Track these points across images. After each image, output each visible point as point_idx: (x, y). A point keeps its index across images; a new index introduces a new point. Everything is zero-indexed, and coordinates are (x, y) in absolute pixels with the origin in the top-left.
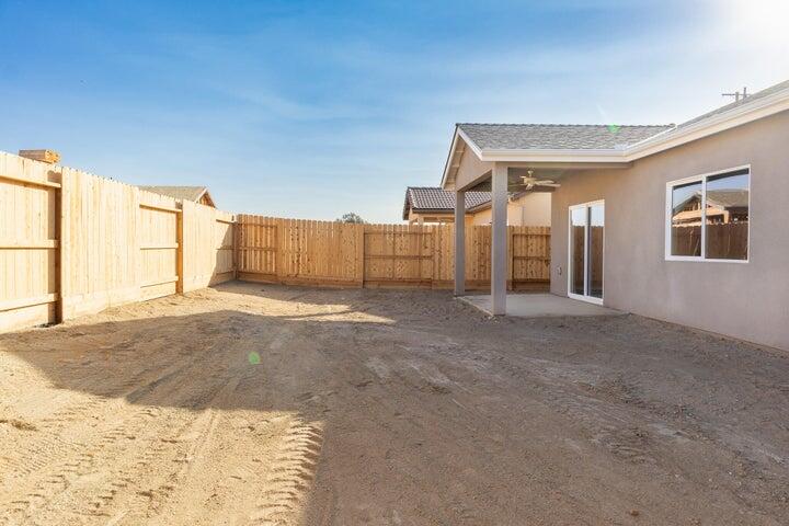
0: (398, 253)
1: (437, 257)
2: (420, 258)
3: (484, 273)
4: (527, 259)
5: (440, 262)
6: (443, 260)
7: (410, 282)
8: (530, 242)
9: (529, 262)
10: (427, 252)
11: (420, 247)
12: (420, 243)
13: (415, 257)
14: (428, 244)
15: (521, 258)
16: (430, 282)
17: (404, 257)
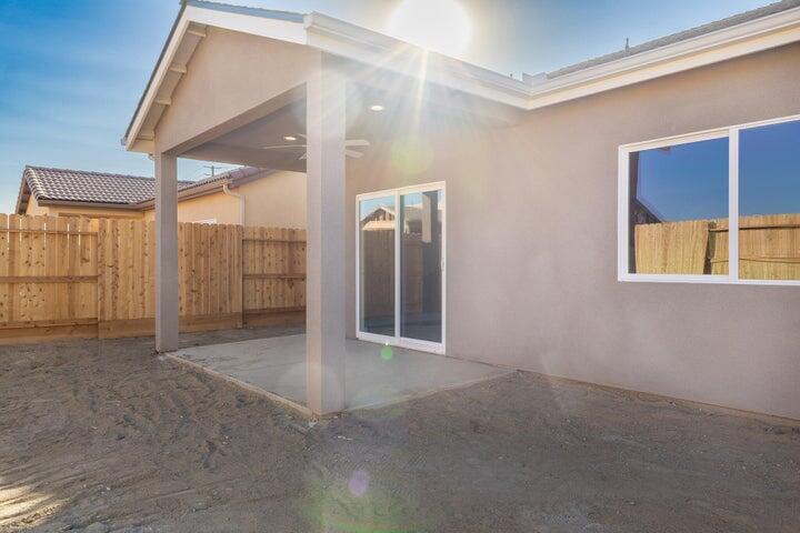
0: (22, 272)
1: (108, 279)
2: (71, 280)
3: (198, 303)
4: (262, 277)
5: (115, 286)
6: (121, 283)
7: (52, 327)
8: (267, 250)
9: (266, 283)
10: (87, 270)
11: (73, 258)
12: (73, 251)
13: (61, 280)
14: (90, 254)
15: (254, 277)
16: (94, 325)
17: (39, 280)
